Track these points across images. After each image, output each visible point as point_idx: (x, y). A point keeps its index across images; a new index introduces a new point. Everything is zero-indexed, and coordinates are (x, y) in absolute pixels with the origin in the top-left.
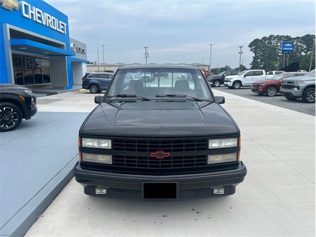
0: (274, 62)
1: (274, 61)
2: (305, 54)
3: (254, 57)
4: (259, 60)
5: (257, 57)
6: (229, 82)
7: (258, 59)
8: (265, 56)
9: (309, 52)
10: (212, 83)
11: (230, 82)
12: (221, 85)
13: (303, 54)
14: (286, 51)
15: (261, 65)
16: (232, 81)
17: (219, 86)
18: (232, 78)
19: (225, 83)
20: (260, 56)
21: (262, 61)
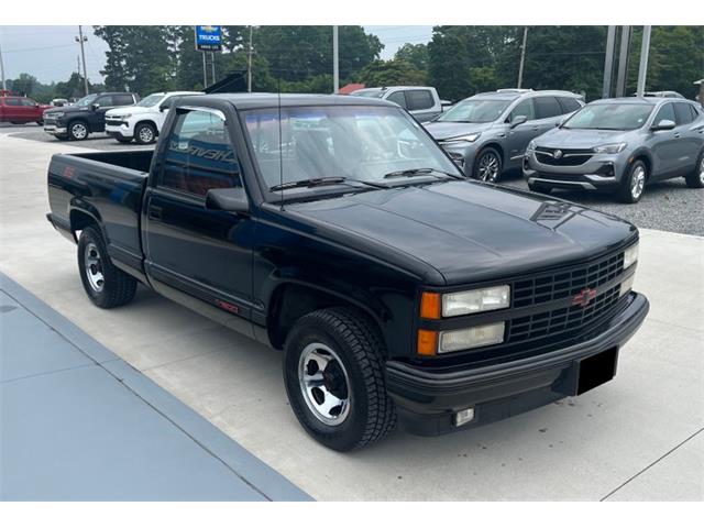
0: (162, 69)
1: (162, 65)
2: (229, 52)
3: (108, 53)
4: (124, 63)
5: (117, 54)
6: (123, 126)
7: (120, 59)
8: (138, 53)
9: (236, 48)
10: (61, 130)
11: (127, 124)
12: (90, 135)
13: (225, 51)
14: (206, 43)
15: (130, 76)
16: (133, 121)
17: (86, 138)
18: (130, 115)
19: (109, 128)
20: (125, 51)
21: (131, 64)
